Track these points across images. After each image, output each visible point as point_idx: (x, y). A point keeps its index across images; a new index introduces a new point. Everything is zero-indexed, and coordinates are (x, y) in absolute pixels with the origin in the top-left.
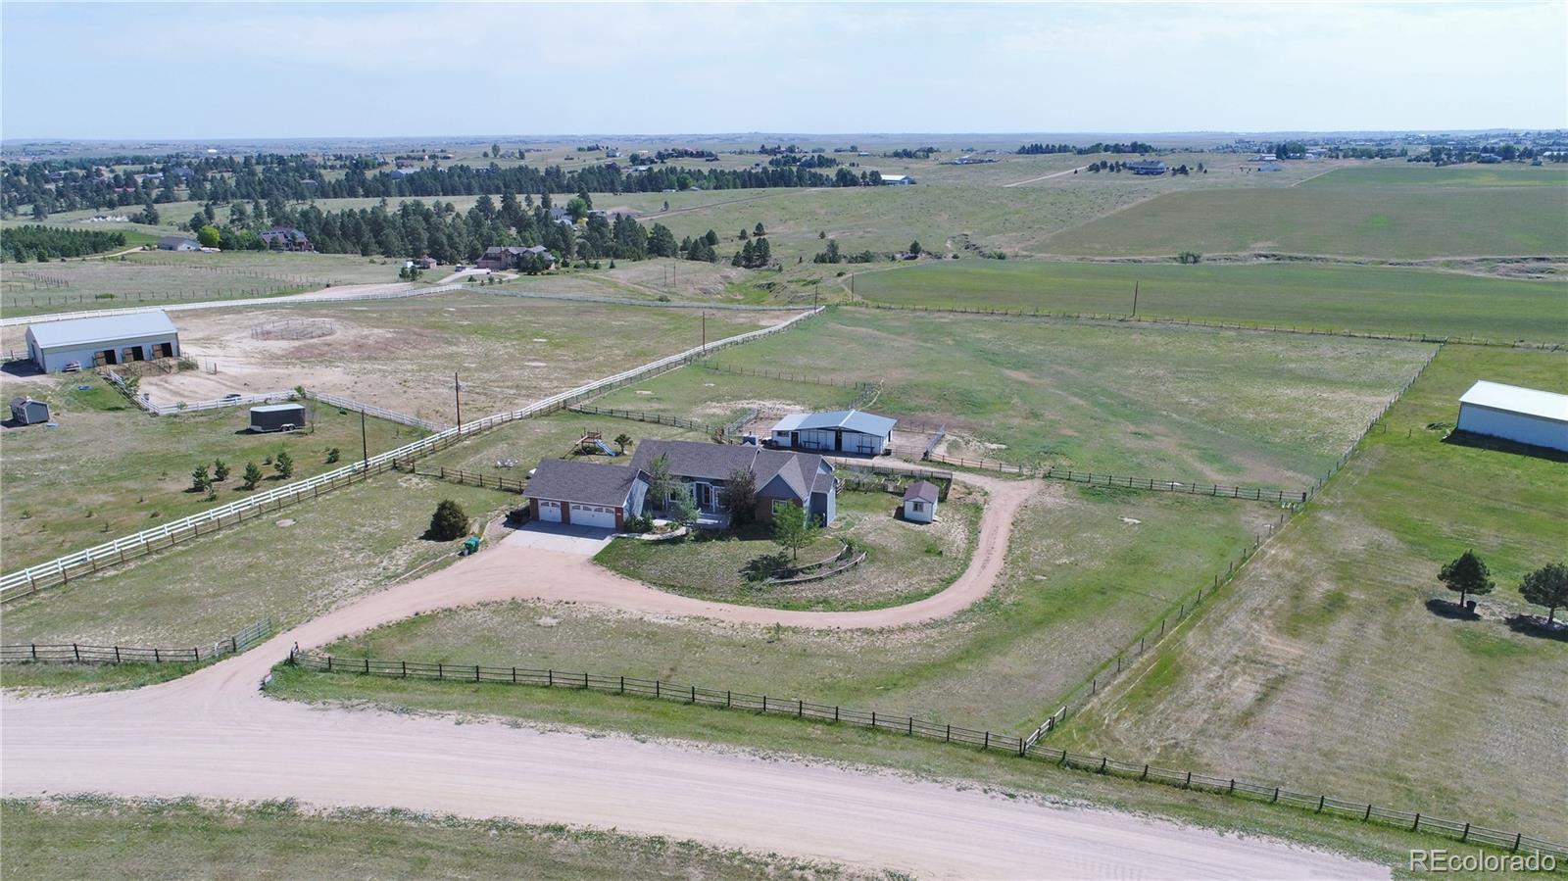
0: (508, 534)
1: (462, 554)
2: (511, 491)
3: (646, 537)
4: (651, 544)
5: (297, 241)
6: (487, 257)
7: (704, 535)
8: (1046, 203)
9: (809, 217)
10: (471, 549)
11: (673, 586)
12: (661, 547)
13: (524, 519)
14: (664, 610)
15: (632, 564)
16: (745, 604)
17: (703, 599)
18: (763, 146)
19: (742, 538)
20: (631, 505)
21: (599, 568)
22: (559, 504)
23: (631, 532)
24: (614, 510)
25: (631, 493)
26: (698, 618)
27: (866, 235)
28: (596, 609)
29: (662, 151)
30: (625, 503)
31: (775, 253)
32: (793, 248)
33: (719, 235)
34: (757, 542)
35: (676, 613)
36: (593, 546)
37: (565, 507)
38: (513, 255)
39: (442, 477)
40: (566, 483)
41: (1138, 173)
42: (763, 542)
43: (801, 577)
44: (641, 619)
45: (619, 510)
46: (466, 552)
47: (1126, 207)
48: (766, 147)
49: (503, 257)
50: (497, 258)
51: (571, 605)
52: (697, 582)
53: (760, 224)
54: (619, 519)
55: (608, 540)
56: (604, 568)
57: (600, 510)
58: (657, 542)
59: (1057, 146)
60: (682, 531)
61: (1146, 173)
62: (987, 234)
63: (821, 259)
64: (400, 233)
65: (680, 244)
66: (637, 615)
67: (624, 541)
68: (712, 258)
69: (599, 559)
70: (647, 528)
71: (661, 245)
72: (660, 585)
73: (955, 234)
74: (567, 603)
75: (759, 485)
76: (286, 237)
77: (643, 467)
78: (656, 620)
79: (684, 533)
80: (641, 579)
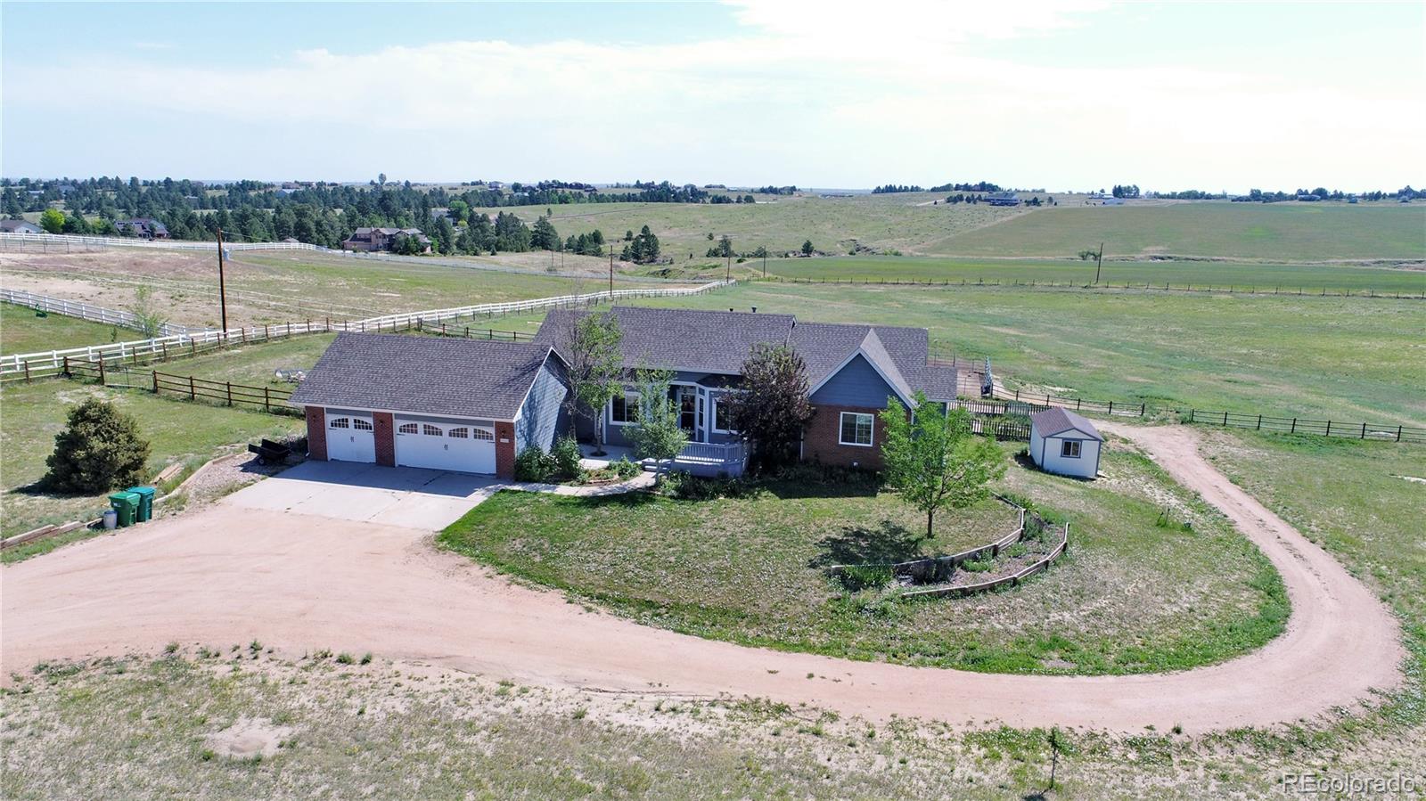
0: (245, 485)
1: (100, 526)
2: (288, 413)
3: (564, 490)
4: (579, 505)
5: (156, 233)
6: (355, 238)
7: (696, 487)
8: (924, 217)
9: (693, 225)
10: (127, 516)
11: (650, 604)
12: (603, 511)
13: (292, 458)
14: (644, 682)
15: (539, 548)
16: (865, 654)
17: (743, 641)
18: (638, 181)
19: (785, 492)
20: (532, 423)
21: (452, 559)
22: (370, 421)
23: (530, 481)
24: (492, 431)
25: (532, 398)
26: (753, 708)
27: (755, 238)
28: (432, 683)
29: (543, 182)
30: (518, 416)
31: (664, 251)
32: (681, 247)
33: (605, 237)
34: (820, 501)
35: (682, 689)
36: (442, 510)
37: (383, 426)
38: (384, 236)
39: (155, 391)
40: (387, 376)
41: (994, 204)
42: (836, 500)
43: (961, 580)
44: (579, 716)
45: (505, 430)
46: (112, 519)
47: (1005, 219)
48: (641, 182)
49: (373, 237)
50: (368, 240)
51: (355, 669)
52: (719, 596)
53: (646, 227)
54: (503, 453)
55: (478, 498)
56: (465, 560)
57: (461, 434)
58: (593, 502)
59: (910, 188)
60: (644, 479)
61: (1002, 205)
62: (876, 239)
63: (713, 253)
64: (268, 226)
65: (565, 243)
66: (563, 702)
67: (516, 498)
68: (598, 253)
69: (452, 538)
70: (569, 473)
71: (546, 240)
72: (618, 602)
73: (844, 239)
74: (343, 660)
75: (813, 380)
76: (143, 228)
77: (560, 344)
78: (623, 719)
79: (652, 482)
80: (562, 586)
